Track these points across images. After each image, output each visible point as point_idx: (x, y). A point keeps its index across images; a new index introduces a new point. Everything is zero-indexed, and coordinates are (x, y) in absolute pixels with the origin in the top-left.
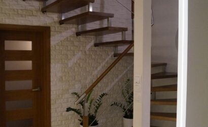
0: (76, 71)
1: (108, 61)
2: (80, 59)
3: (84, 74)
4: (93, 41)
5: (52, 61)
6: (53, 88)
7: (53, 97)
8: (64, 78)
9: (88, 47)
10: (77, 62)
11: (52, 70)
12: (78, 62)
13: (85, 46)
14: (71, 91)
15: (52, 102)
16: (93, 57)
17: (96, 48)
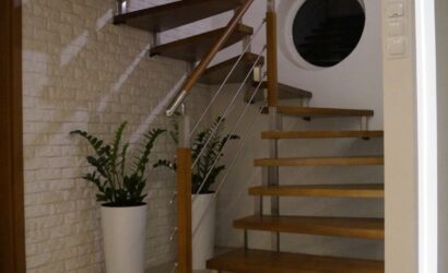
0: (76, 76)
1: (138, 65)
2: (84, 48)
3: (95, 88)
4: (110, 11)
5: (25, 42)
6: (27, 115)
7: (27, 139)
8: (51, 90)
9: (101, 23)
10: (79, 54)
11: (26, 66)
12: (82, 55)
13: (96, 20)
14: (67, 128)
15: (26, 152)
16: (112, 48)
17: (116, 29)
